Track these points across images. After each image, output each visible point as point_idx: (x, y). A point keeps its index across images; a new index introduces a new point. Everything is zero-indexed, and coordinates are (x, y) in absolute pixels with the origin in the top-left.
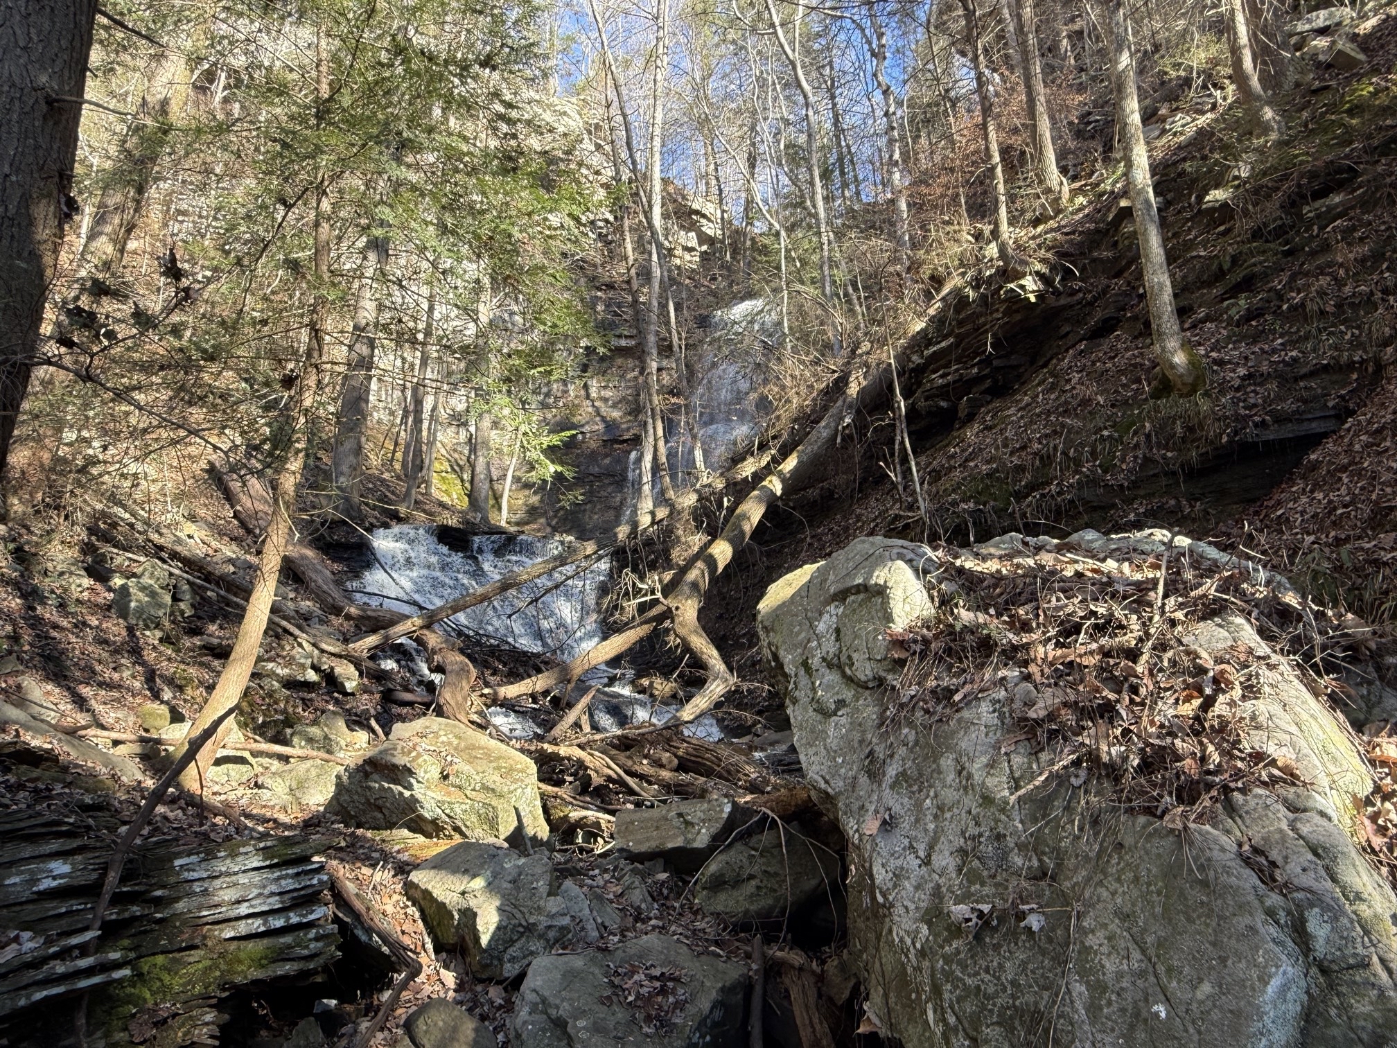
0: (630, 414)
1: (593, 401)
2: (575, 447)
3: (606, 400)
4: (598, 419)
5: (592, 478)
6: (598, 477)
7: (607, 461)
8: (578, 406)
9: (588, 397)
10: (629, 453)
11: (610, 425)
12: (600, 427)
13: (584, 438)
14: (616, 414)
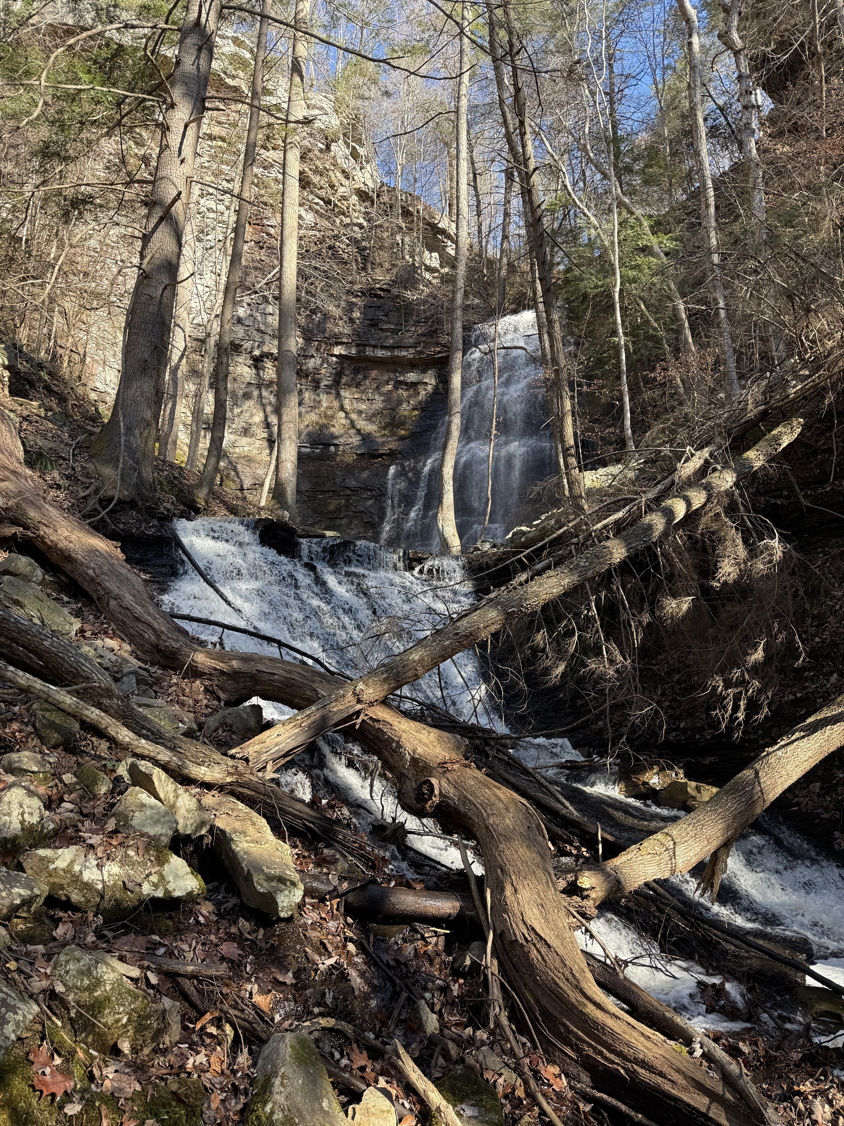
0: (384, 428)
1: (346, 413)
2: (328, 459)
3: (360, 412)
4: (353, 431)
5: (349, 492)
6: (354, 491)
7: (365, 474)
8: (333, 417)
9: (342, 408)
10: (388, 468)
11: (366, 438)
12: (356, 440)
13: (337, 450)
14: (370, 428)
